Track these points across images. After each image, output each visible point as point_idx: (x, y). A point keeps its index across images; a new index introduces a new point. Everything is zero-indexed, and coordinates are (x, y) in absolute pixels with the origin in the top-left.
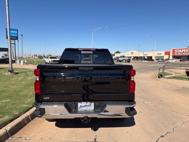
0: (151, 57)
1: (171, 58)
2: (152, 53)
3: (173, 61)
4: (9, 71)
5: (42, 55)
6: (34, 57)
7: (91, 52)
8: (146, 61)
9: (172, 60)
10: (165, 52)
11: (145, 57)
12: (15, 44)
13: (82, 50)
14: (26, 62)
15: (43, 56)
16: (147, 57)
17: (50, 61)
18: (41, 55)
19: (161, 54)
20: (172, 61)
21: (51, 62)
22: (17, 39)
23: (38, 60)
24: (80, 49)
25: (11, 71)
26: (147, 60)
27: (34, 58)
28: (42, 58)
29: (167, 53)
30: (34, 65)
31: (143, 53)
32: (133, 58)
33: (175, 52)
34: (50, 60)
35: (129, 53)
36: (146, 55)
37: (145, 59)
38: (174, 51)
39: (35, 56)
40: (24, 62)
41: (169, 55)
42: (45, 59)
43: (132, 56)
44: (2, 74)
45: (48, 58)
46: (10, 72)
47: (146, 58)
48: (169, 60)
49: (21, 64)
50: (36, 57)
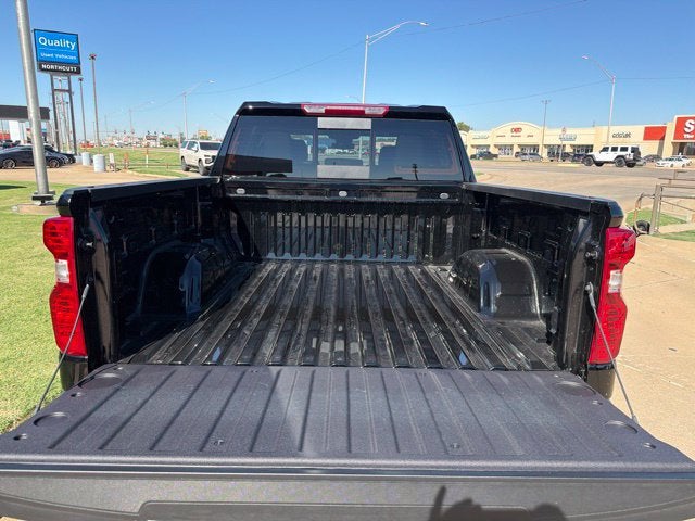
0: (589, 148)
1: (668, 150)
2: (592, 131)
3: (678, 165)
4: (34, 198)
5: (176, 137)
6: (145, 143)
7: (366, 124)
8: (569, 164)
9: (671, 163)
10: (646, 128)
11: (564, 146)
12: (69, 91)
13: (322, 110)
14: (112, 161)
15: (179, 140)
16: (572, 146)
17: (200, 160)
18: (173, 137)
19: (628, 135)
20: (672, 166)
21: (205, 165)
22: (78, 72)
23: (163, 154)
24: (311, 105)
25: (43, 199)
26: (573, 161)
27: (148, 146)
28: (177, 145)
29: (654, 133)
30: (141, 172)
31: (564, 130)
32: (519, 150)
33: (686, 130)
34: (202, 154)
35: (506, 129)
36: (571, 139)
37: (565, 156)
38: (681, 123)
39: (148, 138)
40: (105, 159)
41: (663, 139)
42: (184, 151)
43: (516, 141)
44: (10, 208)
45: (195, 148)
46: (39, 203)
47: (568, 150)
48: (661, 162)
49: (96, 170)
50: (153, 143)
